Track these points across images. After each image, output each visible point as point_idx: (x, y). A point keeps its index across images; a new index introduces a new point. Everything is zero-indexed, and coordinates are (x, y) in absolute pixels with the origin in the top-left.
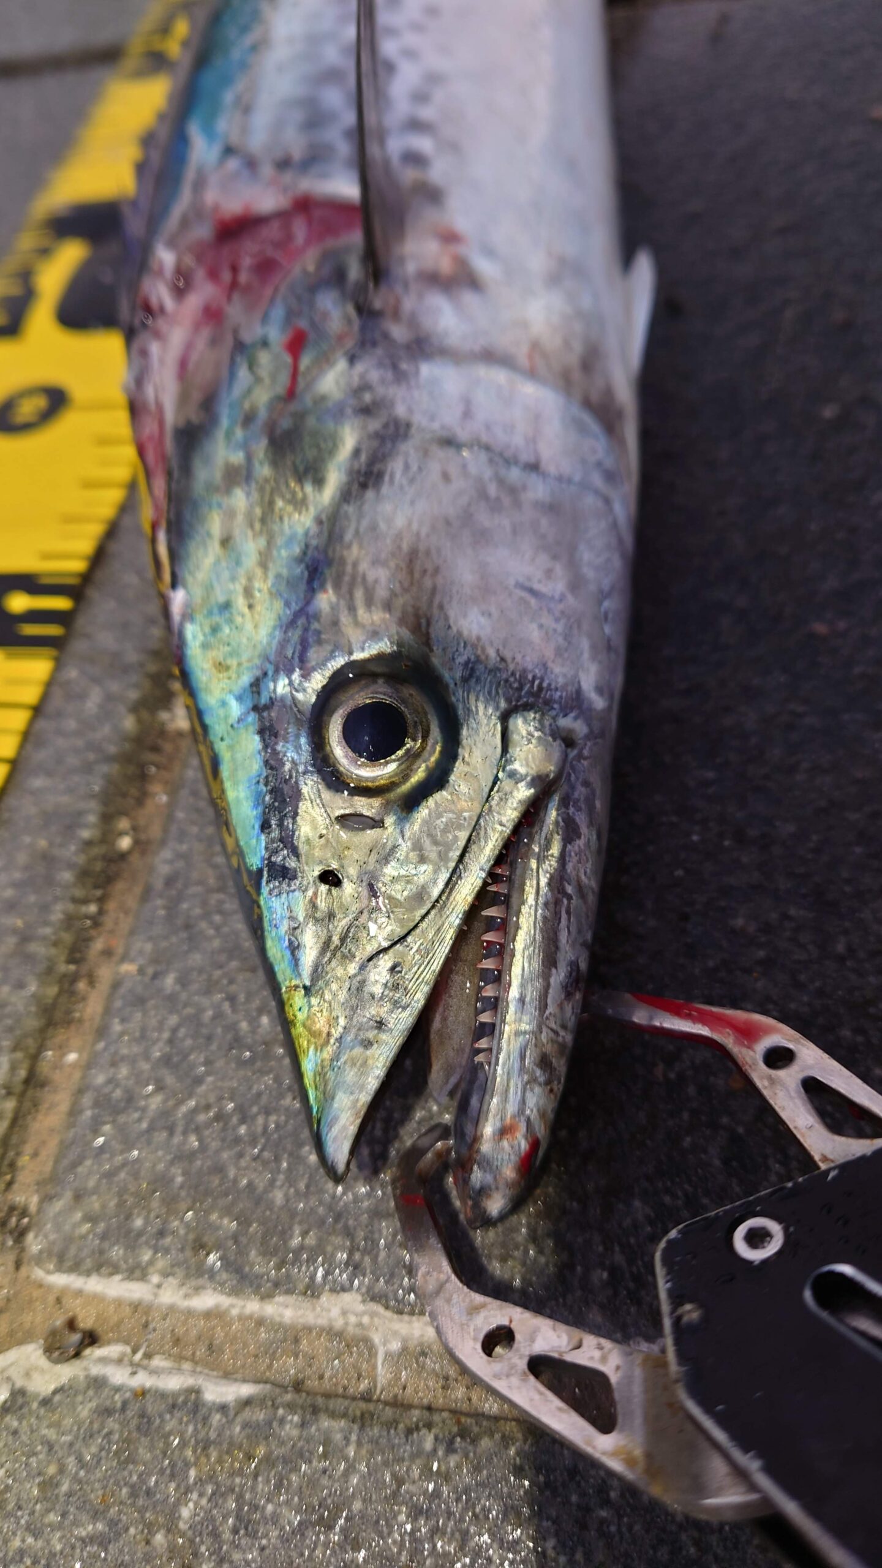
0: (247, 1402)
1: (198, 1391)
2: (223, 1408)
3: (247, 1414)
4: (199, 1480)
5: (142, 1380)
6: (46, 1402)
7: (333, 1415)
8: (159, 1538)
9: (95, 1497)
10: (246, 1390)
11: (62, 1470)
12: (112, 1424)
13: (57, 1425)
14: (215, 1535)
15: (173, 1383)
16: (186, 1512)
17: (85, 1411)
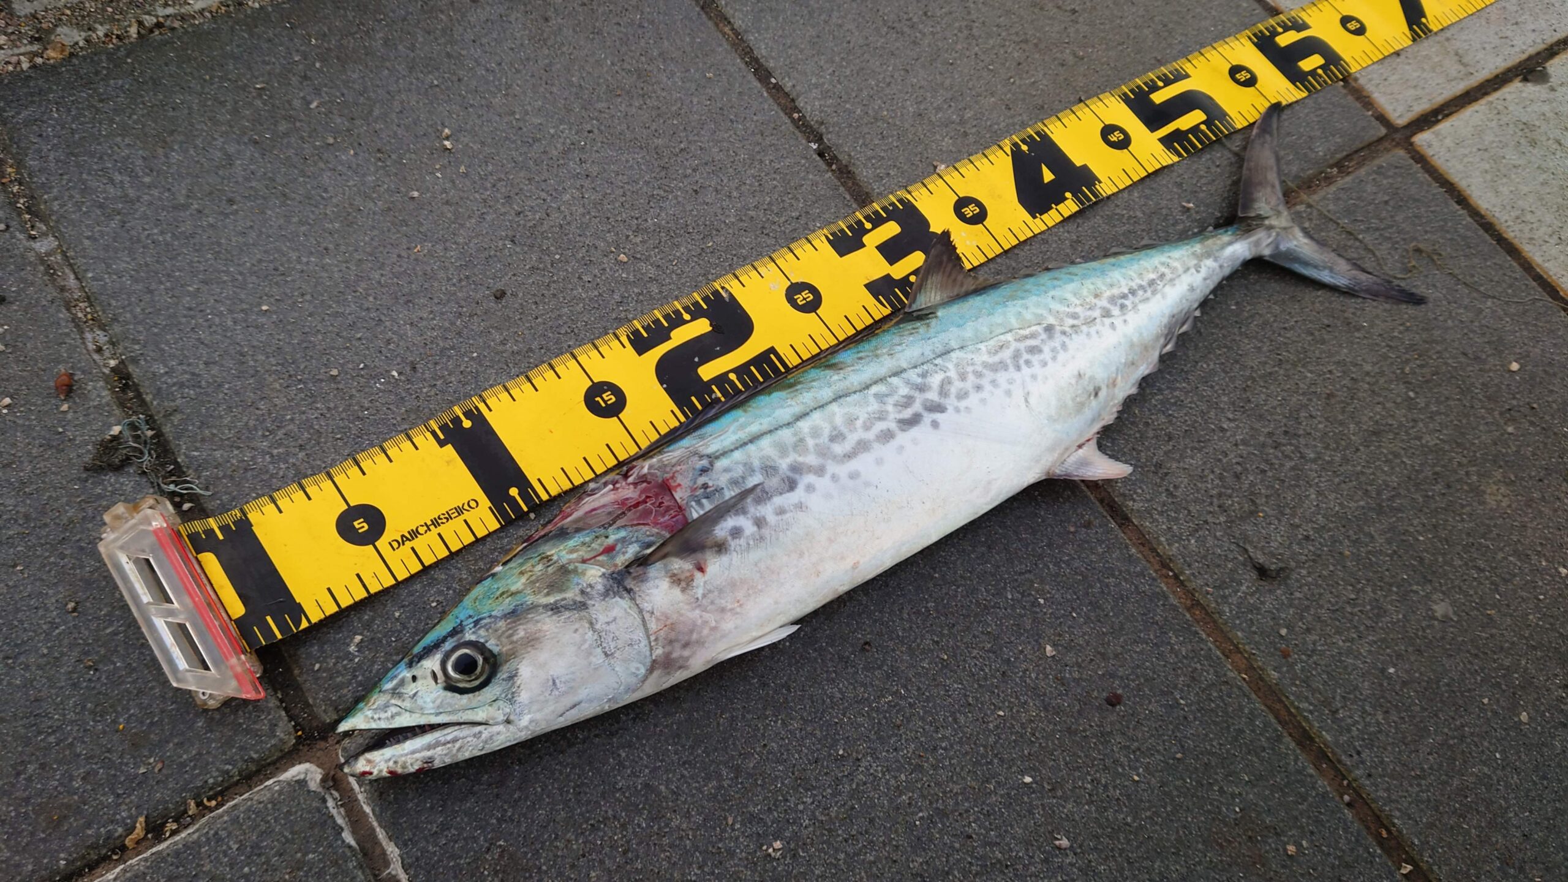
0: (350, 847)
1: (342, 829)
2: (343, 841)
3: (347, 850)
4: (321, 853)
5: (334, 812)
6: (309, 791)
7: (363, 873)
8: (299, 855)
9: (296, 828)
10: (353, 843)
11: (296, 812)
12: (317, 815)
13: (305, 800)
14: (311, 869)
15: (340, 821)
16: (311, 856)
17: (314, 804)
